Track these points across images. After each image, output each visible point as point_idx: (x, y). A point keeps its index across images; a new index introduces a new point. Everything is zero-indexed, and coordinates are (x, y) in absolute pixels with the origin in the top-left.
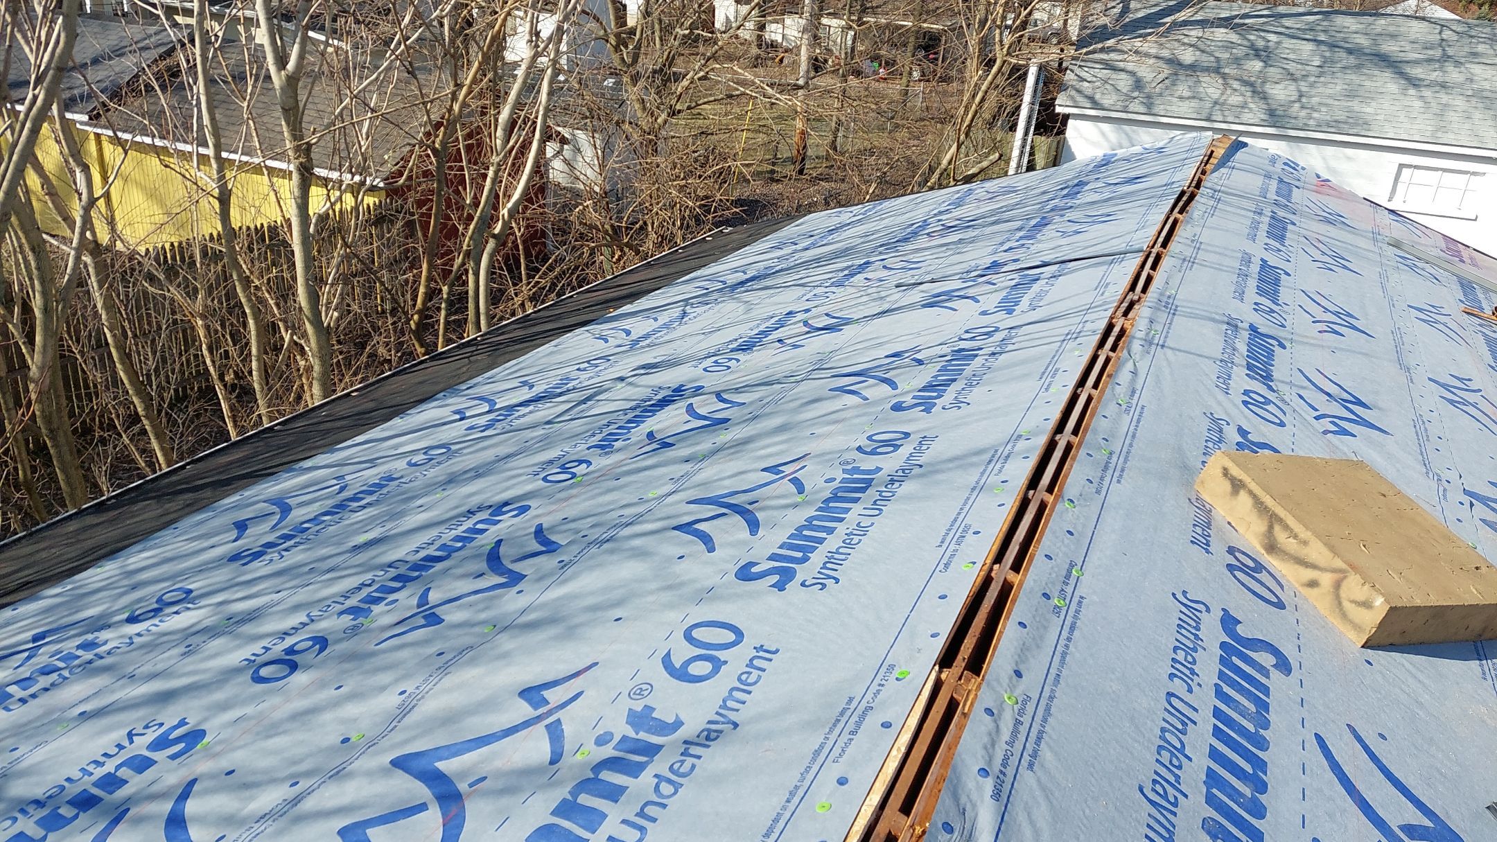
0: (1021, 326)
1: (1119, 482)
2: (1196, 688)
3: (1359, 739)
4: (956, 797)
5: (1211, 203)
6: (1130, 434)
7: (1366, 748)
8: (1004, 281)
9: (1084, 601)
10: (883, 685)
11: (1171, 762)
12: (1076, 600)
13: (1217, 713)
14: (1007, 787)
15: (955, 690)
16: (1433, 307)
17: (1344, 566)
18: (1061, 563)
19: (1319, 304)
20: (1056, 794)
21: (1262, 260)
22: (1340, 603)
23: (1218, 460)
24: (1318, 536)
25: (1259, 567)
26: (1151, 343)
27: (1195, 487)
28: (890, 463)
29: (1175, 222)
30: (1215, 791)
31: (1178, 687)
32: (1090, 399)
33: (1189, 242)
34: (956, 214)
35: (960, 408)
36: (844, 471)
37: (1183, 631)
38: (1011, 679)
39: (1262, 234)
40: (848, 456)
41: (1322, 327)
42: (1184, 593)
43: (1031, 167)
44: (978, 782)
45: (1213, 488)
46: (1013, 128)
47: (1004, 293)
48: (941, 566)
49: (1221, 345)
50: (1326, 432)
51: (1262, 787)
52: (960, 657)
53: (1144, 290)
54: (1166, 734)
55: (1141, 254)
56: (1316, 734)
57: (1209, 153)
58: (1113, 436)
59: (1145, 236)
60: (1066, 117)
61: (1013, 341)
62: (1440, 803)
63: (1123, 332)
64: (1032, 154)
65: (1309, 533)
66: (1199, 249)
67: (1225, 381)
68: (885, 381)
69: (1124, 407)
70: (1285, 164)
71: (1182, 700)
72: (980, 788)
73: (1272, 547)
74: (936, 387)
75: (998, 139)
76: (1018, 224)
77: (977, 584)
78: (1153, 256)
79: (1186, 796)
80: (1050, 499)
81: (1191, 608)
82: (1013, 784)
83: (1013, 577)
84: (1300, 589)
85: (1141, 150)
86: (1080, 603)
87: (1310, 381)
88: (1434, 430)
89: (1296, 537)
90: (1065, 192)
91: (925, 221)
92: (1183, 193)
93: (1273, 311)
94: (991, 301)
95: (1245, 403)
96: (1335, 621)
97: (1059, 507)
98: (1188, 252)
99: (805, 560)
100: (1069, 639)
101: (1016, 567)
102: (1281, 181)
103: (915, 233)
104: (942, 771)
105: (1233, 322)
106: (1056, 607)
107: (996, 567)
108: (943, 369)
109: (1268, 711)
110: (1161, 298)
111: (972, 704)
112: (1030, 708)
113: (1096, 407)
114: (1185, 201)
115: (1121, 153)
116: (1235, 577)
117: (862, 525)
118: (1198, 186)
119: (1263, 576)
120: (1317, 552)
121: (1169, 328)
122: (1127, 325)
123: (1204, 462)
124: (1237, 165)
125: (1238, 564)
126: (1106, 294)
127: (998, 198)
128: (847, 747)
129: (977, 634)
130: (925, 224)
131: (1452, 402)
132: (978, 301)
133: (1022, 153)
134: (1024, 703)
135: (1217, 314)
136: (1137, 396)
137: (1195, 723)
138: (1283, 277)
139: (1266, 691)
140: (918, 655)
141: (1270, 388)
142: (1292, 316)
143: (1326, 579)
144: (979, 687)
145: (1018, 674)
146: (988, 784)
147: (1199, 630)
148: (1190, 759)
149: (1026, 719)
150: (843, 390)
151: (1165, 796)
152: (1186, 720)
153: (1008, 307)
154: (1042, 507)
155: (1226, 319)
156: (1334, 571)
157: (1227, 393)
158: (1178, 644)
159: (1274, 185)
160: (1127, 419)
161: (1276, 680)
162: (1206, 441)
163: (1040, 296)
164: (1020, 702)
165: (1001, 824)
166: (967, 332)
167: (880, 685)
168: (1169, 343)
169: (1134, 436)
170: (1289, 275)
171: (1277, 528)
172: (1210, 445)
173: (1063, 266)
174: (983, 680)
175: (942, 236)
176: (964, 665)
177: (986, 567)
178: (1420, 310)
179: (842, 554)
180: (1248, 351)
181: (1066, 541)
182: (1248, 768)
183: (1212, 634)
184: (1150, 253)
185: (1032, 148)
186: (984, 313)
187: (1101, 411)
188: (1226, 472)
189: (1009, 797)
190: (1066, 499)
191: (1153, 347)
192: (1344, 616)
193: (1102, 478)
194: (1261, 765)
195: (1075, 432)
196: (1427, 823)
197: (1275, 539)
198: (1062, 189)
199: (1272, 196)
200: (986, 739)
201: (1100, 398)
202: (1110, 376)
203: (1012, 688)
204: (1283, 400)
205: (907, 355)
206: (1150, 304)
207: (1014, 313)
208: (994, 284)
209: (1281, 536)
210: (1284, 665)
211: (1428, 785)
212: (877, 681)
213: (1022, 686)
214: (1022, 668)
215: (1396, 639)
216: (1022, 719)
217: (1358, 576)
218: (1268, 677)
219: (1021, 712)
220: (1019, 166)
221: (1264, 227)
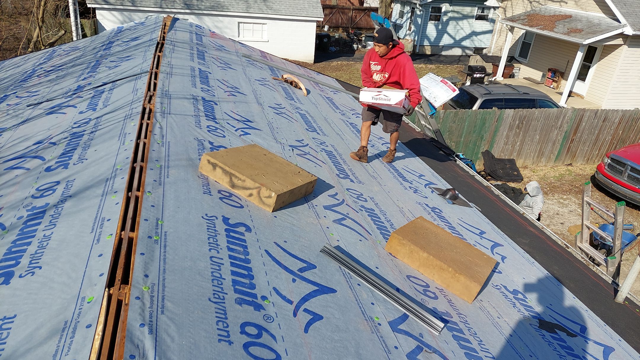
0: (102, 116)
1: (168, 177)
2: (220, 251)
3: (279, 246)
4: (132, 342)
5: (171, 47)
6: (167, 155)
7: (282, 248)
8: (87, 95)
9: (167, 233)
10: (81, 309)
11: (218, 283)
12: (163, 234)
13: (230, 257)
14: (154, 326)
15: (119, 295)
16: (263, 79)
17: (259, 185)
18: (153, 220)
19: (225, 85)
20: (176, 318)
21: (199, 69)
22: (261, 199)
23: (205, 158)
24: (248, 177)
25: (231, 195)
26: (164, 114)
27: (199, 170)
28: (52, 199)
29: (159, 56)
30: (237, 287)
31: (214, 253)
32: (145, 144)
33: (167, 65)
34: (50, 63)
35: (82, 162)
36: (27, 211)
37: (210, 230)
38: (143, 279)
39: (196, 59)
40: (26, 202)
41: (228, 93)
42: (206, 215)
43: (84, 36)
44: (141, 331)
45: (205, 169)
46: (68, 16)
47: (88, 101)
48: (95, 242)
49: (193, 109)
50: (240, 135)
51: (252, 277)
52: (117, 280)
53: (155, 90)
54: (214, 274)
55: (148, 73)
56: (265, 250)
57: (164, 24)
58: (160, 158)
59: (148, 65)
60: (94, 9)
61: (100, 124)
62: (307, 256)
63: (150, 110)
64: (83, 29)
65: (245, 177)
66: (172, 68)
67: (198, 124)
68: (35, 157)
69: (161, 144)
70: (196, 26)
71: (216, 257)
72: (142, 333)
73: (233, 186)
74: (67, 154)
75: (62, 22)
76: (84, 66)
77: (116, 244)
78: (154, 73)
79: (227, 294)
80: (139, 194)
81: (210, 219)
82: (157, 324)
83: (132, 235)
84: (247, 198)
85: (135, 24)
86: (165, 235)
87: (230, 116)
88: (275, 125)
89: (240, 180)
90: (104, 47)
91: (34, 69)
92: (158, 43)
93: (209, 90)
94: (83, 106)
95: (209, 131)
96: (261, 206)
97: (144, 196)
98: (168, 70)
99: (18, 263)
100: (165, 252)
101: (132, 229)
102: (197, 34)
103: (30, 77)
104: (122, 334)
105: (195, 98)
106: (155, 240)
107: (123, 233)
108: (68, 144)
109: (247, 249)
110: (163, 92)
111: (129, 299)
112: (156, 288)
113: (148, 148)
114: (160, 46)
115: (125, 26)
116: (223, 202)
117: (46, 235)
118: (164, 40)
119: (233, 198)
120: (249, 183)
121: (170, 105)
122: (152, 107)
123: (200, 159)
124: (178, 29)
125: (223, 196)
126: (138, 94)
127: (71, 54)
128: (71, 345)
129: (122, 266)
130: (34, 71)
131: (277, 114)
132: (76, 107)
133: (77, 29)
134: (153, 287)
135: (188, 95)
136: (165, 138)
137: (223, 264)
138: (209, 74)
139: (245, 241)
140: (95, 287)
141: (216, 123)
142: (216, 91)
143: (255, 192)
144: (130, 289)
145: (147, 276)
146: (146, 329)
147: (215, 227)
148: (225, 279)
149: (155, 294)
150: (12, 168)
151: (219, 298)
152: (219, 265)
153: (93, 107)
154: (137, 198)
155: (192, 97)
156: (256, 188)
157: (201, 128)
158: (209, 236)
159: (194, 37)
160: (164, 149)
161: (248, 236)
162: (198, 150)
163: (107, 99)
164: (150, 288)
165: (156, 343)
166: (75, 123)
167: (80, 309)
168: (172, 112)
169: (169, 156)
170: (211, 73)
171: (233, 178)
172: (200, 151)
173: (114, 83)
174: (131, 286)
175: (46, 76)
176: (120, 283)
177: (118, 235)
178: (259, 81)
179: (39, 253)
180: (204, 109)
181: (152, 210)
182: (246, 273)
183: (221, 227)
184: (152, 72)
185: (81, 25)
186: (81, 113)
187: (151, 149)
188: (209, 162)
189: (156, 330)
190: (147, 191)
191: (166, 115)
192: (264, 203)
193: (160, 178)
194: (250, 269)
195: (142, 161)
196: (305, 265)
197: (234, 183)
198: (102, 46)
199: (195, 41)
200: (139, 311)
201: (149, 142)
202: (151, 132)
203: (145, 283)
204: (222, 126)
205: (45, 142)
206: (159, 96)
207: (97, 110)
208: (82, 97)
209: (235, 181)
210: (249, 229)
211: (302, 252)
212: (78, 308)
213: (149, 281)
214: (147, 273)
215: (282, 205)
216: (153, 295)
217: (264, 188)
218: (244, 236)
219: (152, 292)
220: (77, 34)
221: (196, 56)
